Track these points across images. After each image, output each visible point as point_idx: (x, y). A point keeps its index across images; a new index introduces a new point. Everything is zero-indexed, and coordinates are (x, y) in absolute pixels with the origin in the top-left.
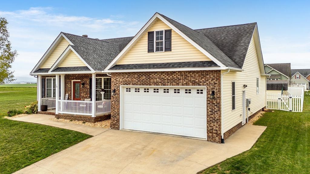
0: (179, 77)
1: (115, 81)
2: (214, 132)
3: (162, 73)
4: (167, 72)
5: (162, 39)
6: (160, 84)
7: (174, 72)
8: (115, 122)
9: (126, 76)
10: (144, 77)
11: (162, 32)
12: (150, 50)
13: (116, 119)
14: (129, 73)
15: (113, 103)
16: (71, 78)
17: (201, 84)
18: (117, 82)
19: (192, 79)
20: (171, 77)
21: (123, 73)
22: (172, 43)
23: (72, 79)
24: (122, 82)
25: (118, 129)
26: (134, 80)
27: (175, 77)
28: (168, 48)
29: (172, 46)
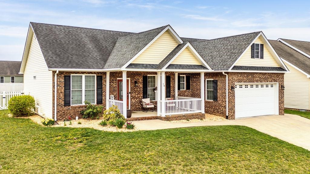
0: (268, 76)
1: (232, 79)
2: (282, 109)
3: (260, 73)
4: (263, 73)
5: (258, 50)
6: (259, 81)
7: (266, 73)
8: (233, 113)
9: (240, 75)
10: (251, 76)
11: (258, 45)
12: (253, 57)
13: (233, 111)
14: (241, 73)
15: (231, 98)
16: (117, 75)
17: (277, 81)
18: (233, 80)
19: (274, 78)
20: (264, 76)
21: (237, 73)
22: (264, 54)
23: (118, 77)
24: (237, 80)
25: (234, 119)
26: (245, 78)
27: (266, 76)
28: (262, 57)
29: (264, 55)
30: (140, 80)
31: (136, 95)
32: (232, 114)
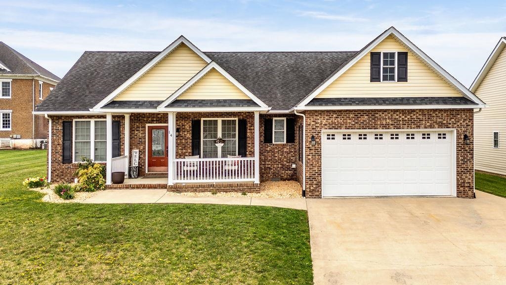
0: (421, 117)
1: (314, 123)
2: (466, 185)
3: (395, 111)
4: (403, 110)
5: (392, 63)
6: (391, 126)
7: (413, 111)
8: (315, 186)
9: (335, 116)
10: (366, 117)
11: (392, 55)
12: (375, 78)
13: (315, 182)
14: (340, 111)
15: (310, 157)
16: (145, 119)
17: (450, 126)
18: (318, 125)
19: (439, 120)
20: (409, 117)
21: (328, 111)
22: (408, 71)
23: (147, 123)
24: (326, 125)
25: (319, 197)
26: (349, 121)
27: (415, 117)
28: (403, 78)
29: (408, 75)
30: (186, 127)
31: (180, 151)
32: (312, 188)
